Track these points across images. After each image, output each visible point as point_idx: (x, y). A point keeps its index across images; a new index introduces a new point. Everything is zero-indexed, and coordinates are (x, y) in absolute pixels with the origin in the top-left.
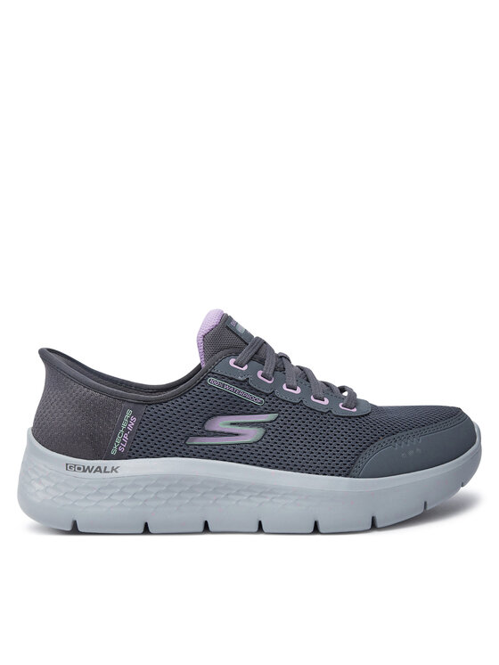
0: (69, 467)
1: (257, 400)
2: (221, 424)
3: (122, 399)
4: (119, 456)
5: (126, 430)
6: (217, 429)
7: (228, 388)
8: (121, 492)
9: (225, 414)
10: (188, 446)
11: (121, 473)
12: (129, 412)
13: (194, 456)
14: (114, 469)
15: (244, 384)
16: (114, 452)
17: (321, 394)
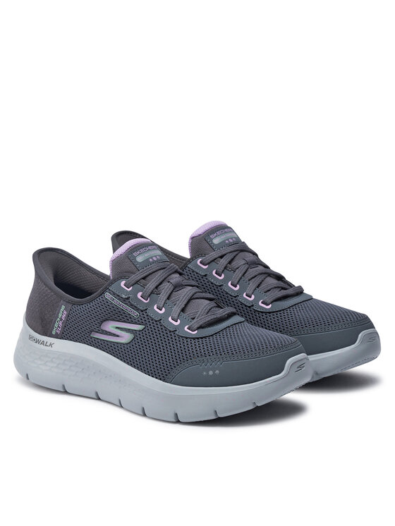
0: (31, 338)
1: (135, 314)
2: (110, 326)
3: (61, 298)
4: (56, 336)
5: (61, 319)
6: (107, 330)
7: (116, 302)
8: (52, 361)
9: (113, 320)
10: (91, 338)
11: (54, 348)
12: (63, 307)
13: (93, 346)
14: (51, 345)
15: (126, 300)
16: (54, 333)
17: (176, 317)
